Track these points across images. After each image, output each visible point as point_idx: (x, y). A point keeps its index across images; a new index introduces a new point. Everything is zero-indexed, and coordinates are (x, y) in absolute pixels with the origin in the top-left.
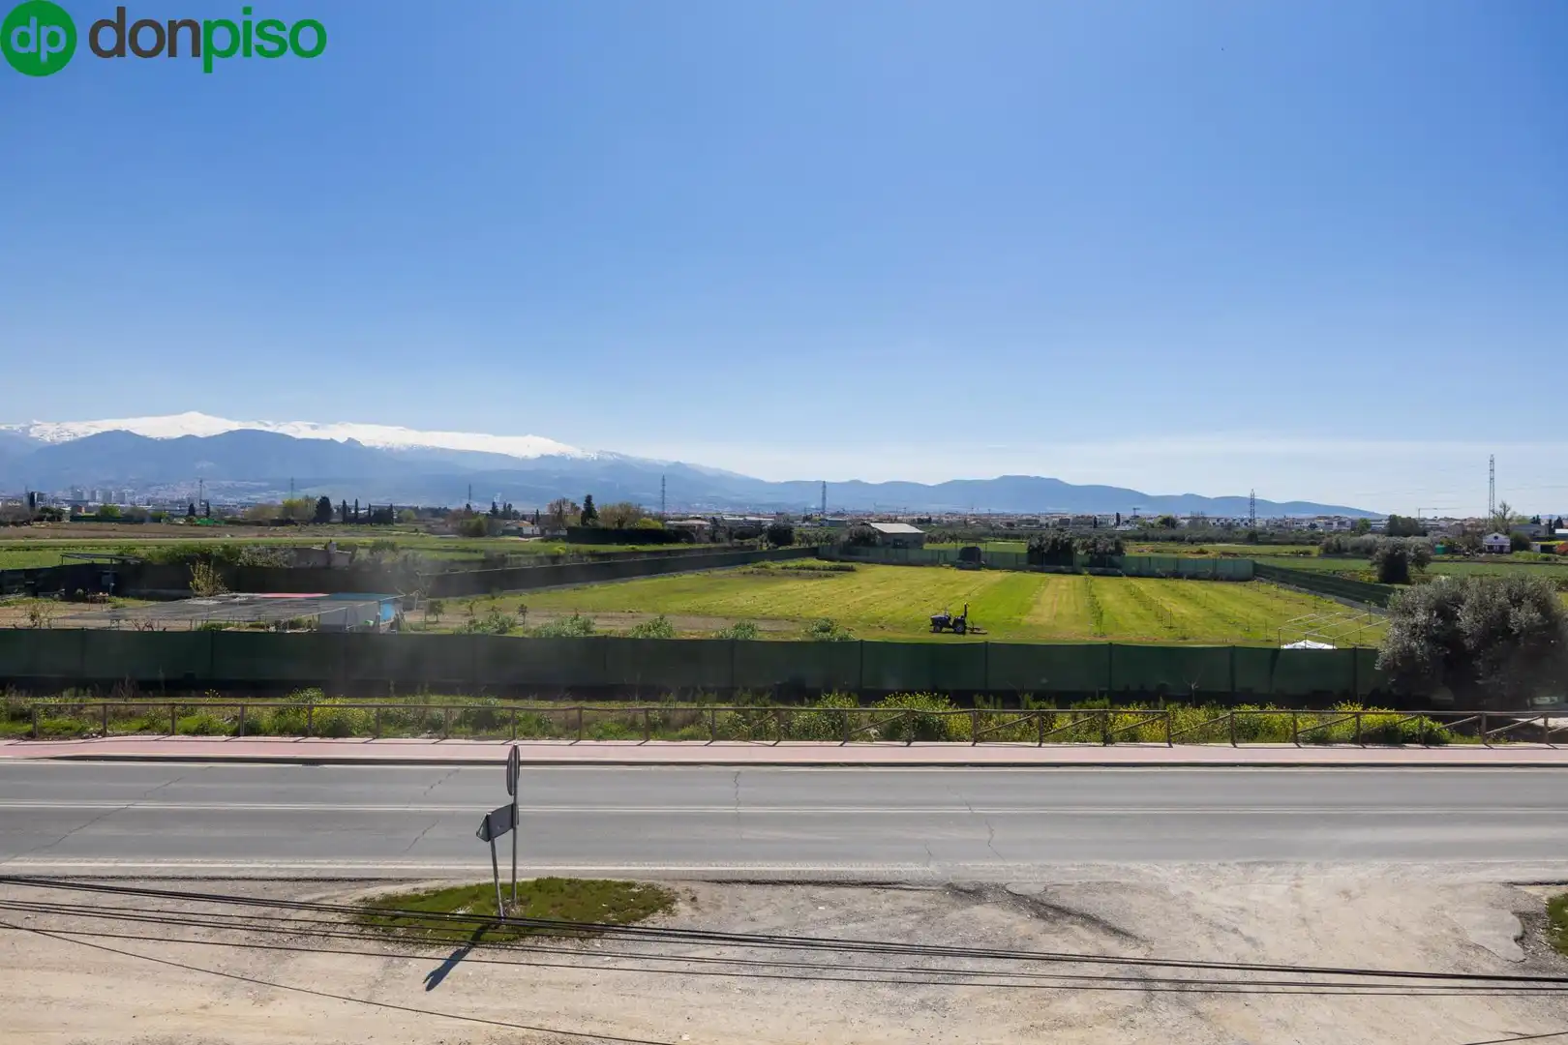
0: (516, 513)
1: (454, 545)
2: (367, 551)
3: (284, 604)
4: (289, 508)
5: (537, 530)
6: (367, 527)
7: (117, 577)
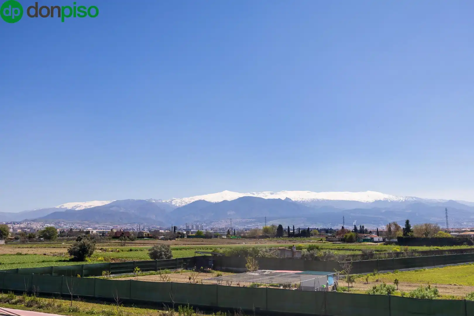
0: (366, 230)
1: (342, 247)
2: (306, 250)
3: (285, 276)
4: (266, 230)
5: (381, 239)
6: (299, 238)
7: (214, 262)
